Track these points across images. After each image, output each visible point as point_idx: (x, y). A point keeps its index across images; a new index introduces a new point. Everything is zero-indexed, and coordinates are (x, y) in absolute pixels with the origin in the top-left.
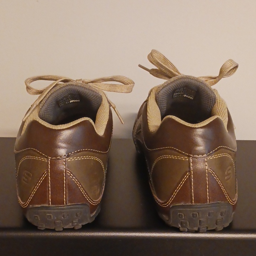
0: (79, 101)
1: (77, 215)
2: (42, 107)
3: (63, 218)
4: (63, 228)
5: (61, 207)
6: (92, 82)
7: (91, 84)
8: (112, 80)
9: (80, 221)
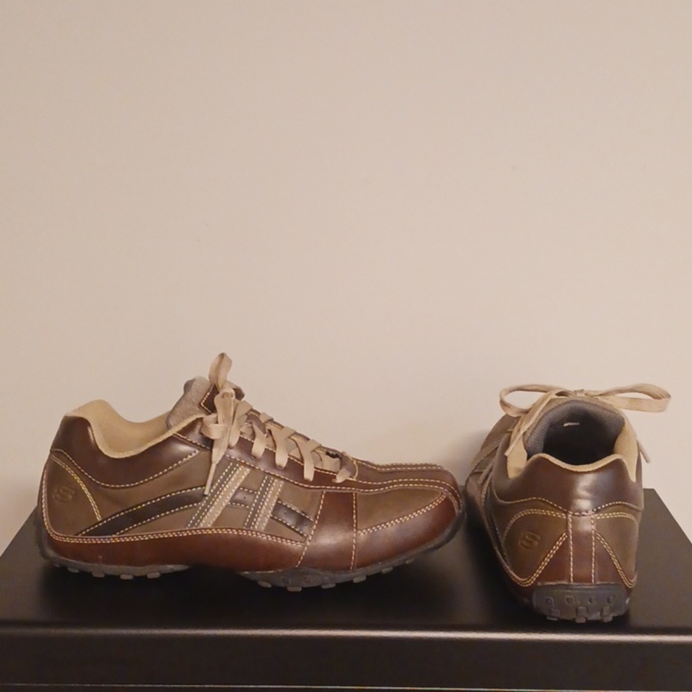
0: (577, 424)
1: (608, 600)
2: (531, 434)
3: (589, 603)
4: (586, 618)
5: (587, 586)
6: (600, 395)
7: (599, 398)
8: (632, 390)
9: (612, 610)
